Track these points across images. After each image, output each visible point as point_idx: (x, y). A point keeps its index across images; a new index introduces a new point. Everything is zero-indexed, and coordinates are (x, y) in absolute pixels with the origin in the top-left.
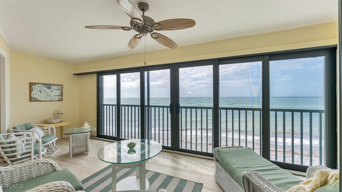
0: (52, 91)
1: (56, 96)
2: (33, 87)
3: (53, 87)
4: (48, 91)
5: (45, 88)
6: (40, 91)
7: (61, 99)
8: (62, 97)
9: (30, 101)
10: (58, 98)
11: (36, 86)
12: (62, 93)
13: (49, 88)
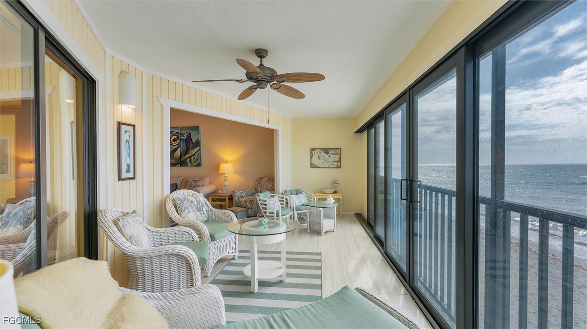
0: (330, 156)
1: (334, 162)
2: (313, 152)
3: (331, 152)
4: (326, 156)
5: (323, 153)
6: (319, 157)
7: (339, 165)
8: (341, 163)
9: (311, 167)
10: (336, 164)
11: (315, 151)
12: (340, 158)
13: (327, 153)
